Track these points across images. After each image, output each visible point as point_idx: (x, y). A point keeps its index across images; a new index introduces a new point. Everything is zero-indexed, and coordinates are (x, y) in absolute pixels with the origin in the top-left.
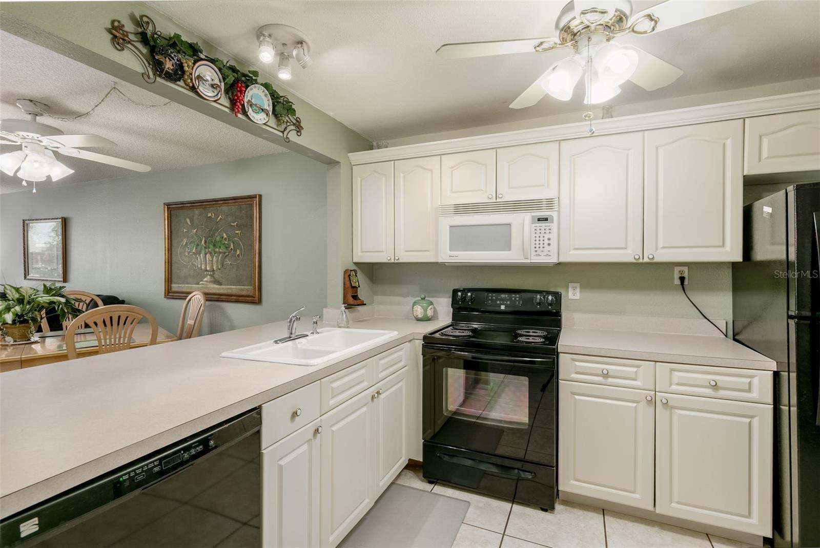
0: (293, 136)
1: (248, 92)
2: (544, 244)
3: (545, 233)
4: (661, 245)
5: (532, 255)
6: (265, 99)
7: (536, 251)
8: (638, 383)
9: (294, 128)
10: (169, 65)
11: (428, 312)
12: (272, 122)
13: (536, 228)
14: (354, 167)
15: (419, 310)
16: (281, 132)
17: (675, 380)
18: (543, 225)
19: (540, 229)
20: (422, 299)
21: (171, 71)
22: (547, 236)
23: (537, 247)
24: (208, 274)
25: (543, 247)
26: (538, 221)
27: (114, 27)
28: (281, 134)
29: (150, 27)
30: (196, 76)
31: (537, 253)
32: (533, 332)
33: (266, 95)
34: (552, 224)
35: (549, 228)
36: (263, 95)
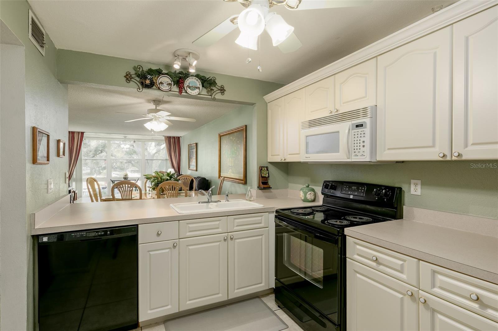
0: (219, 96)
1: (186, 82)
2: (360, 146)
3: (361, 137)
4: (471, 141)
5: (352, 156)
6: (197, 82)
7: (355, 152)
8: (404, 276)
9: (220, 92)
10: (148, 82)
11: (307, 196)
12: (204, 92)
13: (355, 133)
14: (268, 104)
15: (301, 194)
16: (210, 95)
17: (438, 284)
18: (360, 130)
19: (358, 134)
20: (307, 187)
21: (149, 84)
22: (362, 139)
23: (356, 149)
24: (230, 168)
25: (360, 149)
26: (356, 127)
27: (127, 75)
28: (210, 97)
29: (141, 69)
30: (159, 82)
31: (355, 154)
32: (360, 218)
33: (197, 80)
34: (366, 129)
35: (364, 132)
36: (195, 81)
